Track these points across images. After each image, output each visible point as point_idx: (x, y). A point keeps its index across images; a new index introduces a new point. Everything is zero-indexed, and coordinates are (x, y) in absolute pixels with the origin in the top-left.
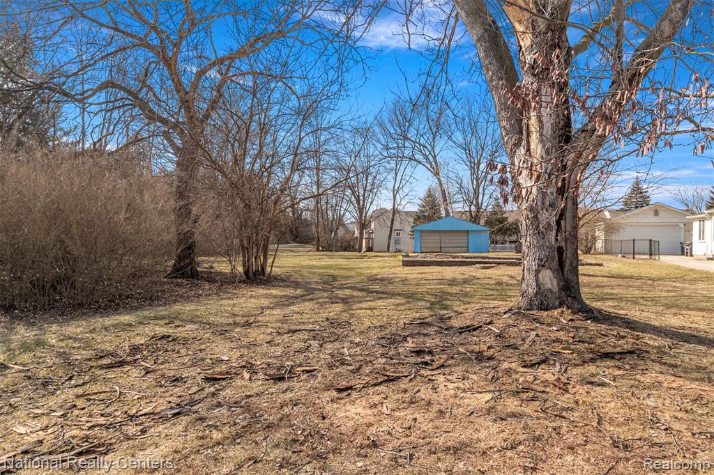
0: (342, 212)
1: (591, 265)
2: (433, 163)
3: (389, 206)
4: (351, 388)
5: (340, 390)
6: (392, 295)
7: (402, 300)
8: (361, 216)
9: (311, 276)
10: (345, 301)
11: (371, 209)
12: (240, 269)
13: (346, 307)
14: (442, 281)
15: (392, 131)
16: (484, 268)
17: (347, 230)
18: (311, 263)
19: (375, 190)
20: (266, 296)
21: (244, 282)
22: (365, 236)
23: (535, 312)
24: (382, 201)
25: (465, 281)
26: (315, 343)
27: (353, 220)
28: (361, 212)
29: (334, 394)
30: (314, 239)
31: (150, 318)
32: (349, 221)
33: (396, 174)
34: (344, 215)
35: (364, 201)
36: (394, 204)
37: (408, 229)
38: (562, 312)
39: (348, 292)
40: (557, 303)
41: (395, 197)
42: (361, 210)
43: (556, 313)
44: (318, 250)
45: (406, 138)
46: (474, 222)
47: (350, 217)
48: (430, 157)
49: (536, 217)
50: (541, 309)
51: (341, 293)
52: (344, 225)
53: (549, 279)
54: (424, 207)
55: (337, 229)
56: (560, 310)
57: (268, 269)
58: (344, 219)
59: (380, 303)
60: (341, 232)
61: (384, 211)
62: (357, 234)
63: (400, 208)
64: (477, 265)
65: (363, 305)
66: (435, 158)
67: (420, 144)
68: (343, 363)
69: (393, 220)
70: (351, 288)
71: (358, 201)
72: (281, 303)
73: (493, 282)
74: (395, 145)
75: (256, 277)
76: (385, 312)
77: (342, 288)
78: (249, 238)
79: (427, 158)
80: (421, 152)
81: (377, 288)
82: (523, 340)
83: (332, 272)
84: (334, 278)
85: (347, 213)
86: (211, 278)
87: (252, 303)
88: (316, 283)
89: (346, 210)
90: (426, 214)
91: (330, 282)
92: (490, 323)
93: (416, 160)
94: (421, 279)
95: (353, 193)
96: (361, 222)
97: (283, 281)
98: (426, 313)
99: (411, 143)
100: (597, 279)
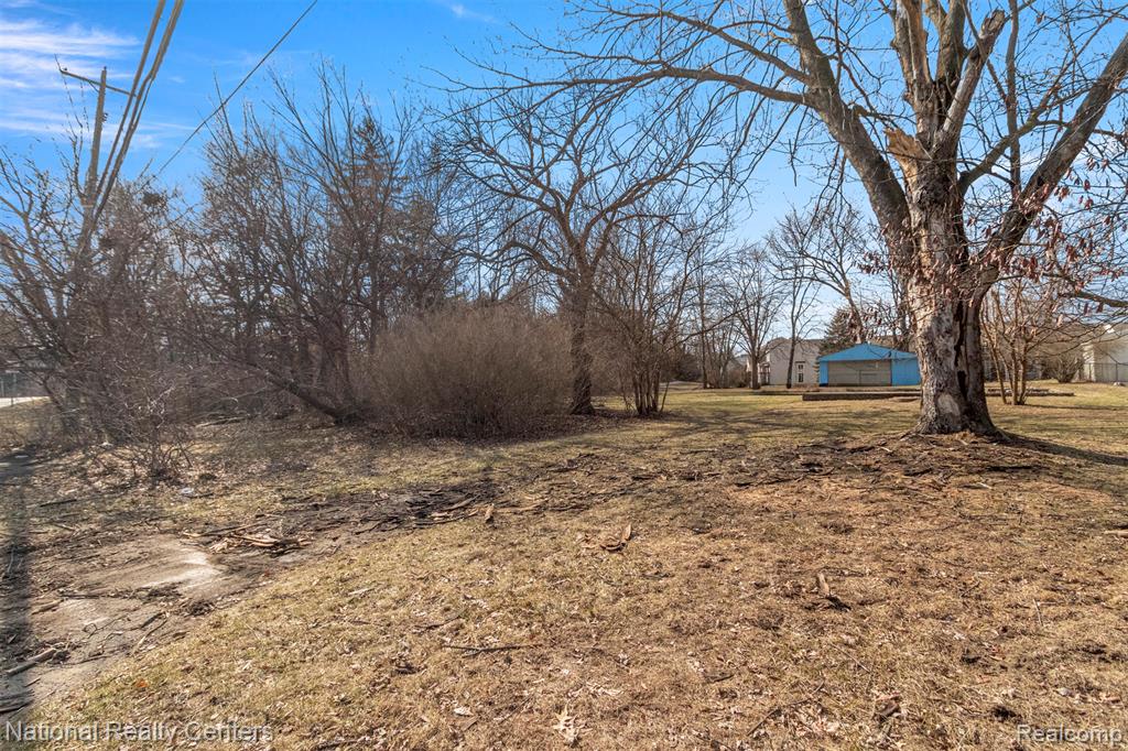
0: (731, 345)
1: (1056, 395)
2: (842, 282)
3: (788, 336)
4: (749, 484)
5: (739, 485)
6: (789, 426)
7: (799, 430)
8: (753, 347)
9: (702, 411)
10: (739, 431)
11: (766, 339)
12: (634, 407)
13: (740, 435)
14: (847, 414)
15: (788, 249)
16: (903, 401)
17: (738, 366)
18: (699, 400)
19: (769, 318)
20: (661, 428)
21: (638, 417)
22: (759, 370)
23: (934, 436)
24: (780, 329)
25: (876, 414)
26: (715, 460)
27: (744, 352)
28: (754, 346)
29: (736, 487)
30: (699, 375)
31: (570, 443)
32: (739, 355)
33: (795, 298)
34: (733, 347)
35: (756, 331)
36: (794, 333)
37: (812, 360)
38: (965, 435)
39: (742, 425)
40: (959, 427)
41: (794, 325)
42: (753, 340)
43: (957, 436)
44: (705, 387)
45: (803, 254)
46: (900, 349)
47: (740, 349)
48: (837, 275)
49: (931, 344)
50: (942, 433)
51: (735, 426)
52: (734, 359)
53: (949, 403)
54: (832, 333)
55: (726, 363)
56: (962, 433)
57: (660, 407)
58: (734, 352)
59: (776, 432)
60: (730, 367)
61: (781, 341)
62: (749, 368)
63: (801, 336)
64: (895, 398)
65: (759, 434)
66: (843, 275)
67: (823, 261)
68: (741, 471)
69: (793, 350)
70: (745, 421)
71: (749, 331)
72: (677, 433)
73: (911, 415)
74: (791, 265)
75: (648, 413)
76: (780, 439)
77: (735, 421)
78: (641, 376)
79: (833, 276)
80: (825, 269)
81: (774, 421)
82: (914, 457)
83: (723, 408)
84: (727, 413)
85: (737, 345)
86: (607, 414)
87: (651, 434)
88: (709, 418)
89: (735, 342)
90: (835, 342)
91: (722, 418)
92: (883, 445)
93: (818, 280)
94: (823, 413)
95: (743, 321)
96: (753, 354)
97: (676, 416)
98: (821, 439)
99: (812, 260)
100: (1054, 410)
